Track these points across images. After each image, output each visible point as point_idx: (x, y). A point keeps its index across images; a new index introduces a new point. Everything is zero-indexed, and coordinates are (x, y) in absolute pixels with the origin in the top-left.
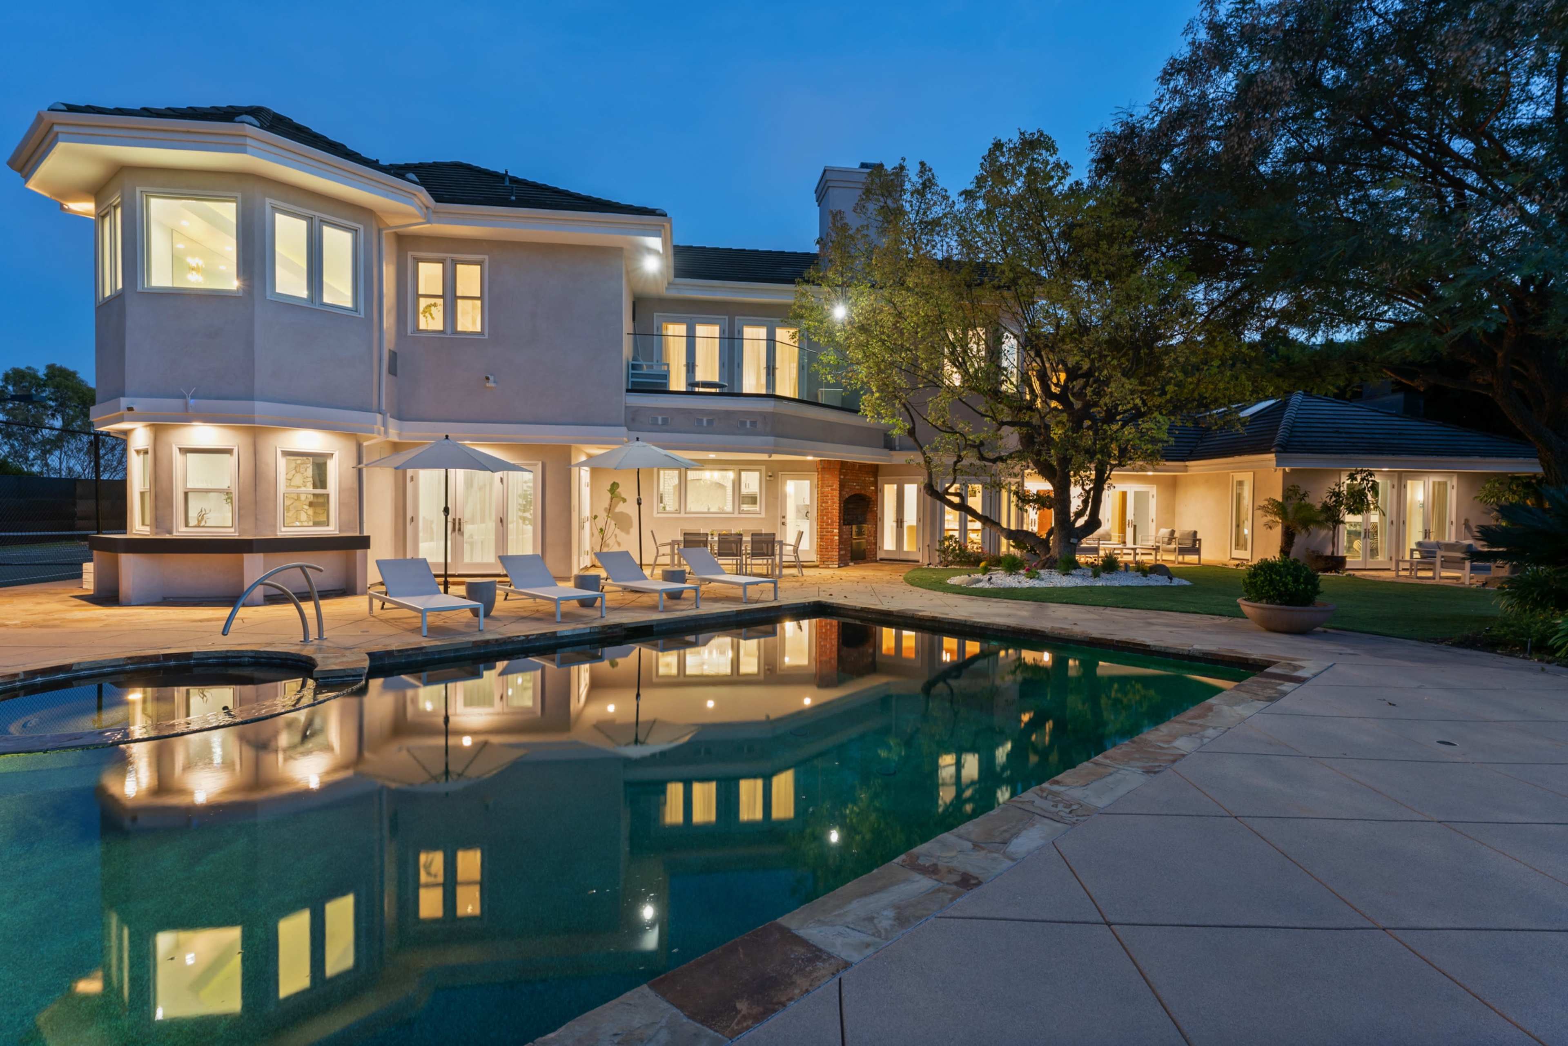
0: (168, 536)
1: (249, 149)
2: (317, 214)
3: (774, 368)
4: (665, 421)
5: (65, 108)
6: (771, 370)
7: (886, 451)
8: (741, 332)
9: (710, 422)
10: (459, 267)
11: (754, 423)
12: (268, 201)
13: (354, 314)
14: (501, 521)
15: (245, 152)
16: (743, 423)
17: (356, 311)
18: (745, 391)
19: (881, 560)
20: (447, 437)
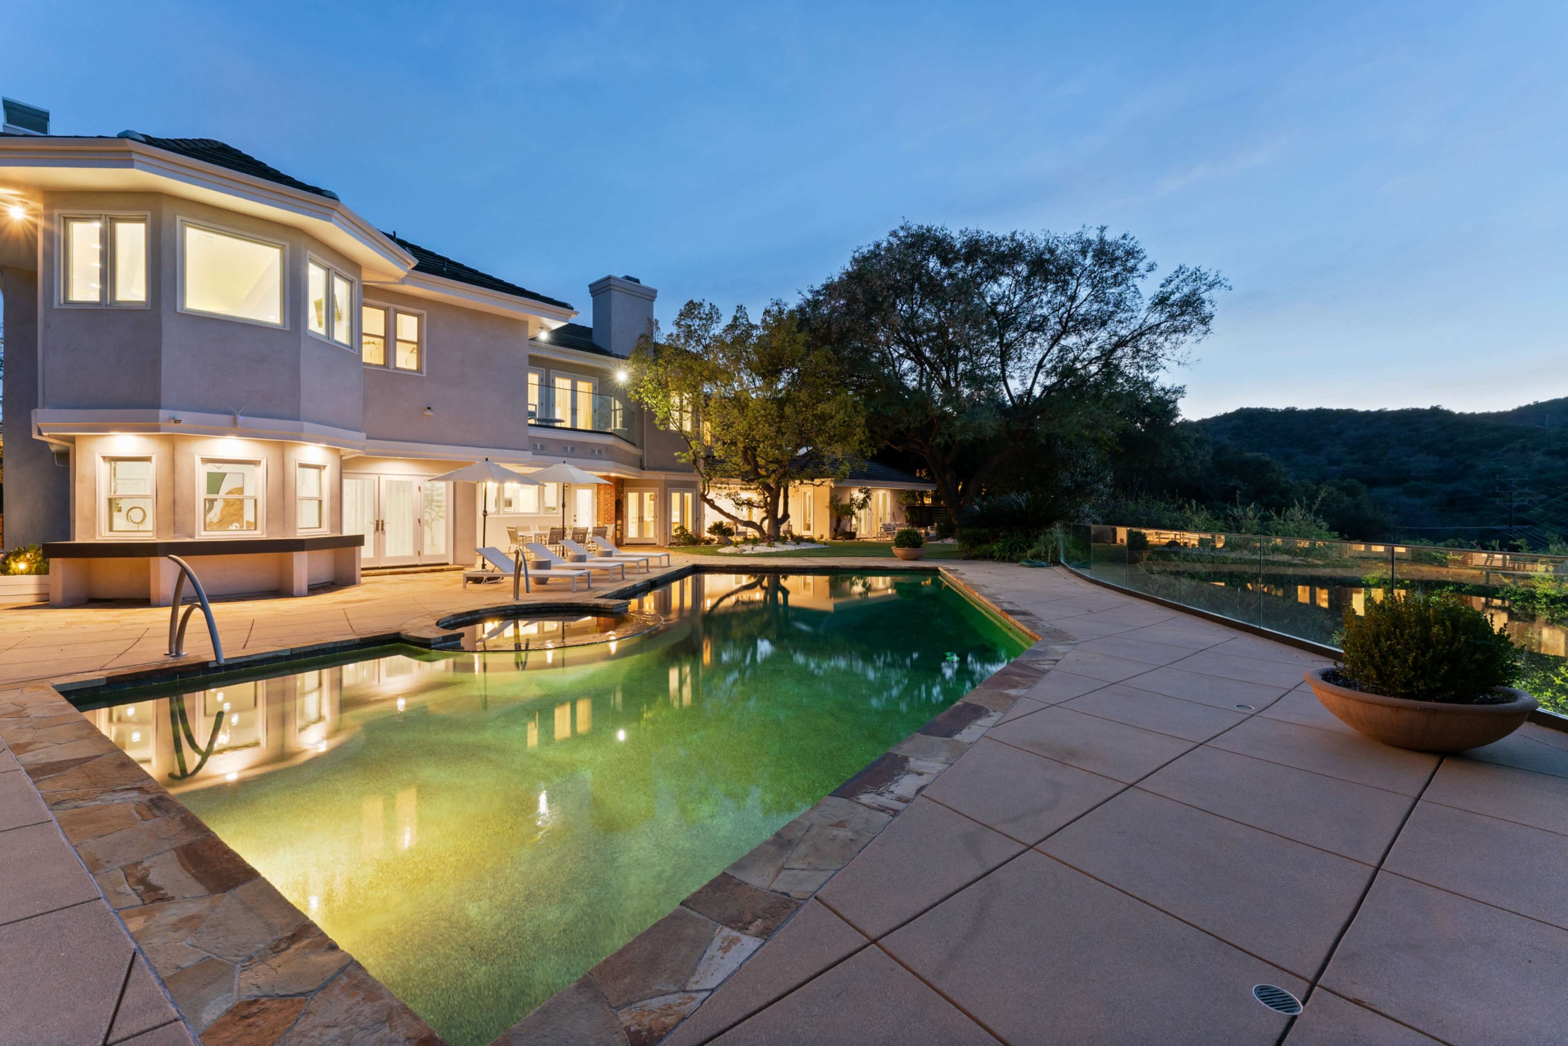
0: (189, 540)
1: (333, 219)
2: (334, 266)
3: (576, 410)
4: (542, 447)
5: (143, 139)
6: (574, 411)
7: (640, 470)
8: (553, 381)
9: (572, 449)
10: (399, 315)
11: (600, 452)
12: (309, 253)
13: (352, 351)
14: (419, 521)
15: (331, 221)
16: (593, 451)
17: (352, 348)
18: (578, 427)
19: (627, 544)
20: (487, 459)
